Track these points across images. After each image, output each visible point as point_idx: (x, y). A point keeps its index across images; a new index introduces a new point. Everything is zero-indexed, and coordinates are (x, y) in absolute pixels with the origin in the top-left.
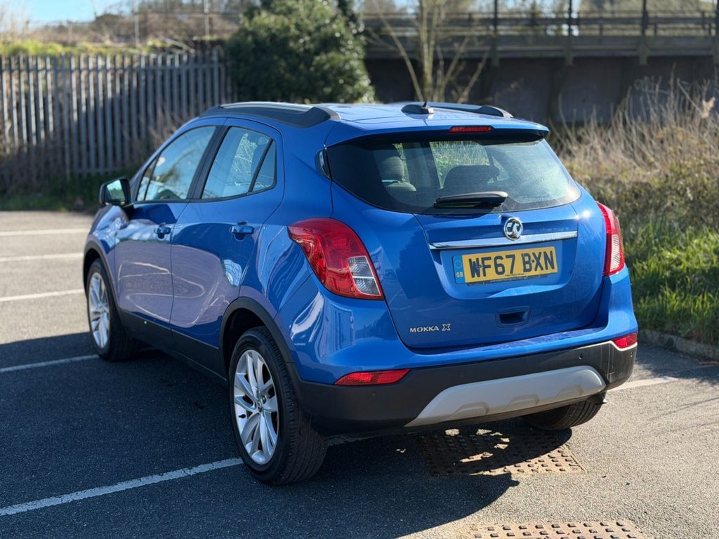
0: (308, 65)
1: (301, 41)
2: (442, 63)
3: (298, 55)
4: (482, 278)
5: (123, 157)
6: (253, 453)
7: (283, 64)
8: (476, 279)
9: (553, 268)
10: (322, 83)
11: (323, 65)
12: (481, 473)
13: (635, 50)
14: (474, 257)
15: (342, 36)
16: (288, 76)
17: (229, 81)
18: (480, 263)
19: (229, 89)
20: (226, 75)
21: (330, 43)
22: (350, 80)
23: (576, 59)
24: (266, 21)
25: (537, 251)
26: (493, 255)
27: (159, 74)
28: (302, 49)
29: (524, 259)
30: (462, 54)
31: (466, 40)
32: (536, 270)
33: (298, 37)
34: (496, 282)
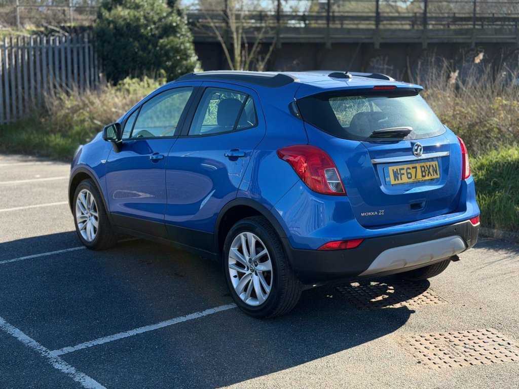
0: (155, 45)
1: (149, 28)
2: (246, 45)
3: (147, 39)
4: (400, 182)
5: (18, 112)
6: (247, 299)
7: (137, 44)
8: (397, 182)
9: (437, 175)
10: (165, 58)
11: (166, 45)
12: (388, 307)
13: (371, 38)
14: (395, 168)
15: (177, 25)
16: (140, 53)
17: (96, 56)
18: (399, 172)
19: (96, 62)
20: (94, 52)
21: (169, 30)
22: (185, 57)
23: (333, 44)
24: (122, 14)
25: (428, 164)
26: (405, 166)
27: (44, 51)
28: (150, 34)
29: (421, 169)
30: (261, 39)
31: (263, 30)
32: (428, 176)
33: (147, 26)
34: (408, 183)
